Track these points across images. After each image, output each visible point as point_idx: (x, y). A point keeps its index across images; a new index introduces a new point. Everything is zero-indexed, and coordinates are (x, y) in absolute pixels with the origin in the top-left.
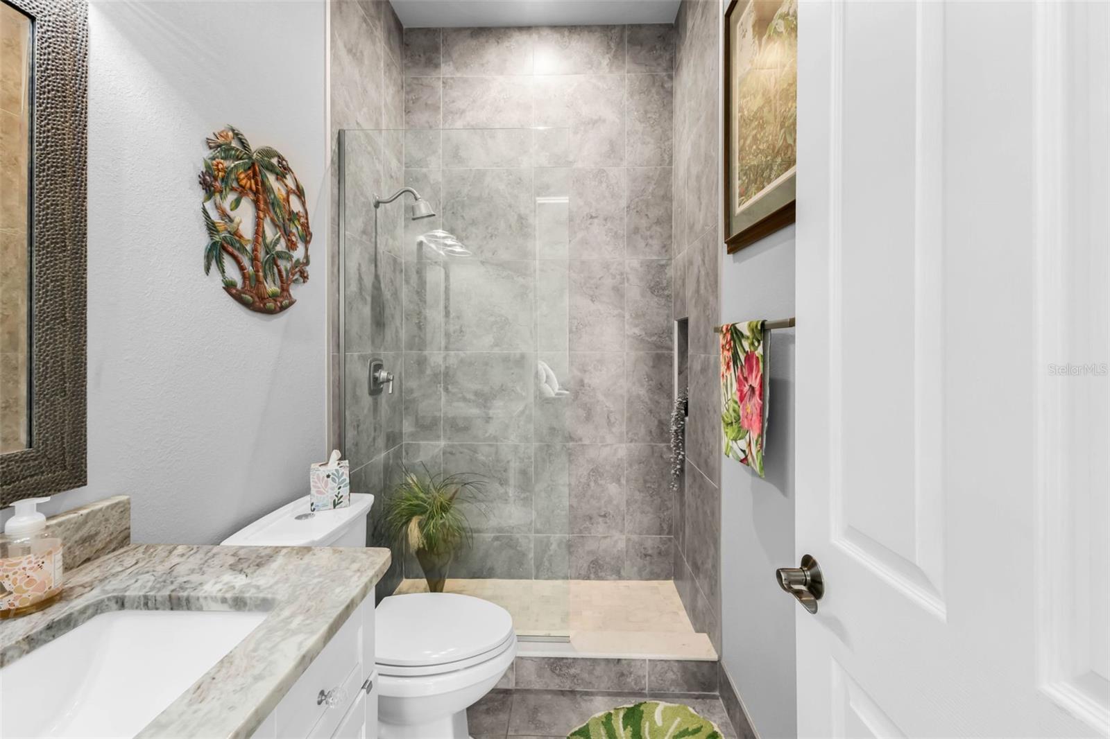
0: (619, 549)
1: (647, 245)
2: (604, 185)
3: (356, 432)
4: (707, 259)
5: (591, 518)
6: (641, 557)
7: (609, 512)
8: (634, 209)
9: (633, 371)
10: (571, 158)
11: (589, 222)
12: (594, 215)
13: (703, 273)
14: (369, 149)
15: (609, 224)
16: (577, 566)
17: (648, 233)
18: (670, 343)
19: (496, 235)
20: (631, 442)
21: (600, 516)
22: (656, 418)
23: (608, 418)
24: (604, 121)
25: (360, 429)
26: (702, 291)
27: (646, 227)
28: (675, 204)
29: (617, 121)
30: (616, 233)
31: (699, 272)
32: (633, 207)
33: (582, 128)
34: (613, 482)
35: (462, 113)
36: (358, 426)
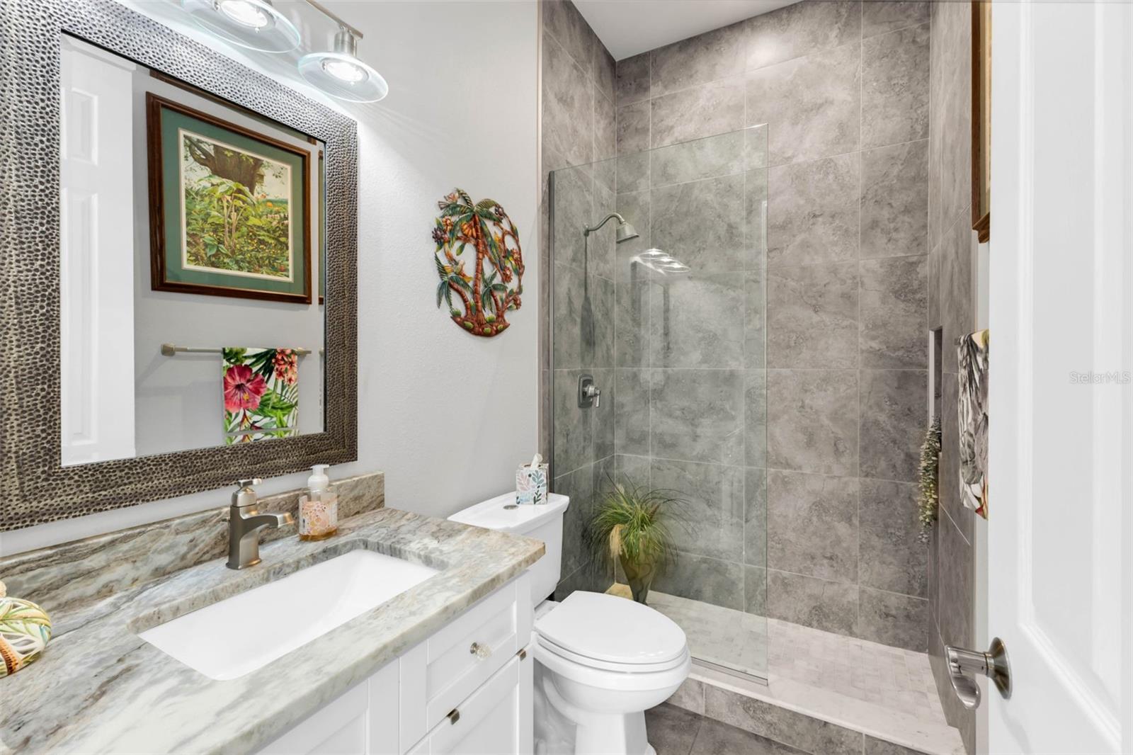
0: (851, 600)
1: (889, 240)
2: (831, 177)
3: (565, 441)
4: (960, 251)
5: (813, 558)
6: (880, 617)
7: (837, 555)
8: (872, 198)
9: (870, 393)
10: (789, 154)
11: (811, 222)
12: (817, 213)
13: (956, 269)
14: (580, 183)
15: (837, 222)
16: (795, 608)
17: (892, 226)
18: (924, 358)
19: (704, 249)
20: (867, 476)
21: (826, 558)
22: (903, 450)
23: (835, 445)
24: (832, 103)
25: (569, 437)
26: (956, 292)
27: (889, 219)
28: (930, 184)
29: (849, 99)
30: (846, 231)
31: (953, 268)
32: (870, 197)
33: (804, 117)
34: (842, 520)
35: (670, 131)
36: (568, 435)
